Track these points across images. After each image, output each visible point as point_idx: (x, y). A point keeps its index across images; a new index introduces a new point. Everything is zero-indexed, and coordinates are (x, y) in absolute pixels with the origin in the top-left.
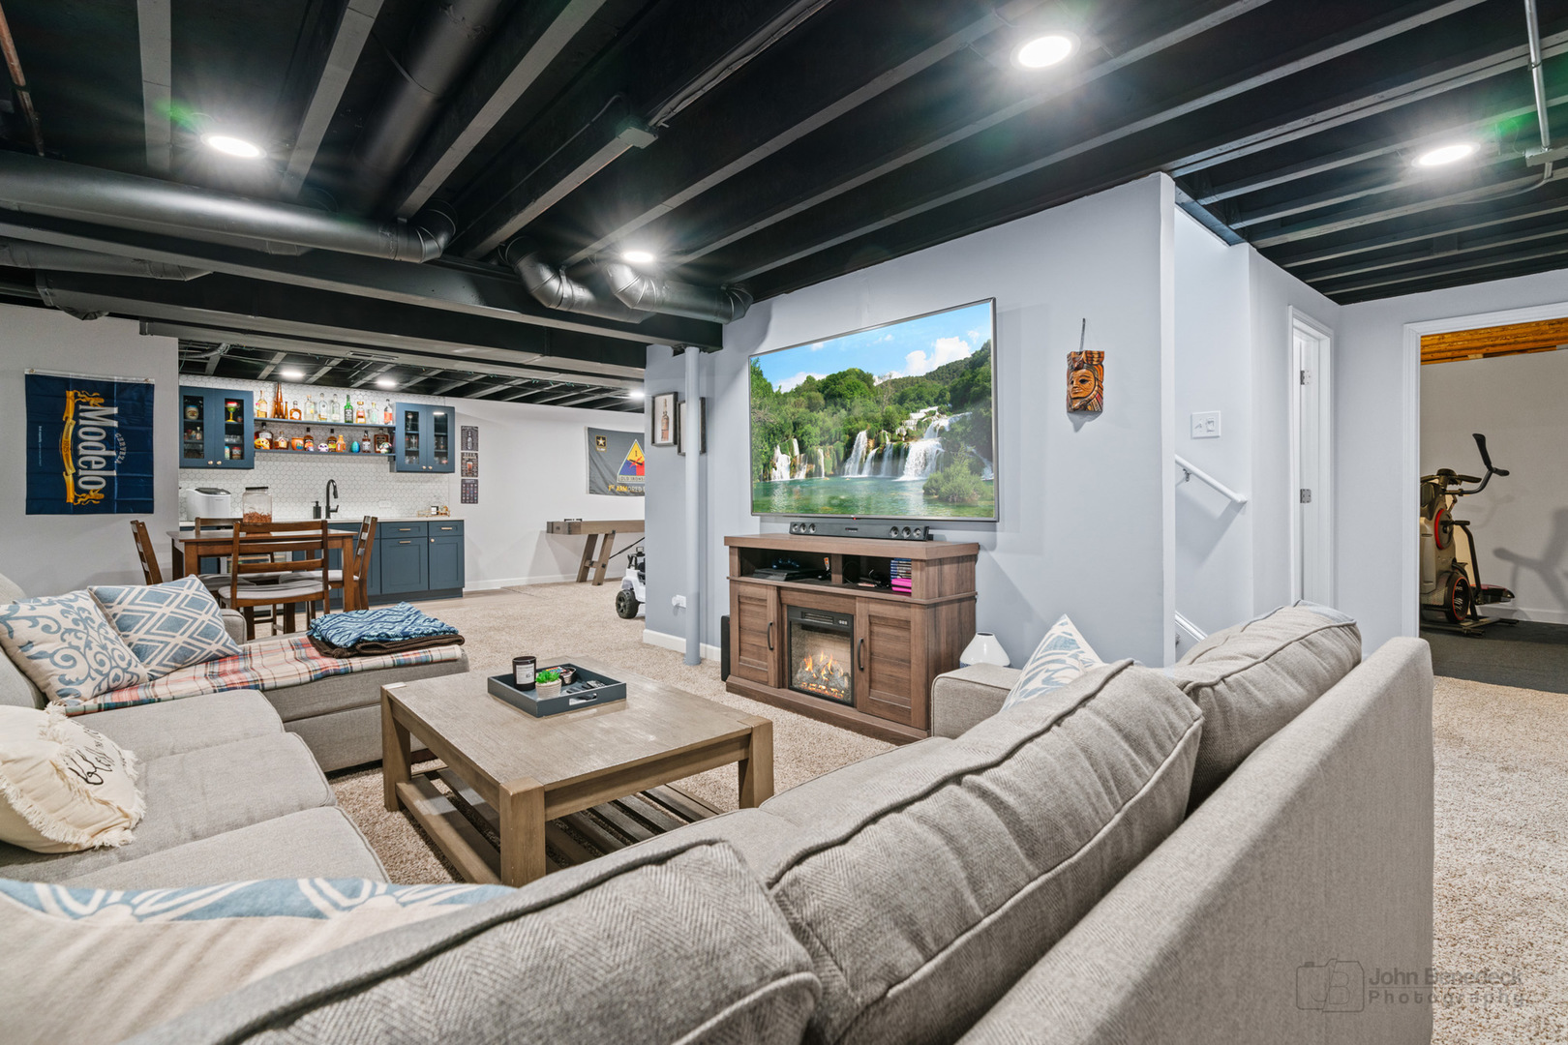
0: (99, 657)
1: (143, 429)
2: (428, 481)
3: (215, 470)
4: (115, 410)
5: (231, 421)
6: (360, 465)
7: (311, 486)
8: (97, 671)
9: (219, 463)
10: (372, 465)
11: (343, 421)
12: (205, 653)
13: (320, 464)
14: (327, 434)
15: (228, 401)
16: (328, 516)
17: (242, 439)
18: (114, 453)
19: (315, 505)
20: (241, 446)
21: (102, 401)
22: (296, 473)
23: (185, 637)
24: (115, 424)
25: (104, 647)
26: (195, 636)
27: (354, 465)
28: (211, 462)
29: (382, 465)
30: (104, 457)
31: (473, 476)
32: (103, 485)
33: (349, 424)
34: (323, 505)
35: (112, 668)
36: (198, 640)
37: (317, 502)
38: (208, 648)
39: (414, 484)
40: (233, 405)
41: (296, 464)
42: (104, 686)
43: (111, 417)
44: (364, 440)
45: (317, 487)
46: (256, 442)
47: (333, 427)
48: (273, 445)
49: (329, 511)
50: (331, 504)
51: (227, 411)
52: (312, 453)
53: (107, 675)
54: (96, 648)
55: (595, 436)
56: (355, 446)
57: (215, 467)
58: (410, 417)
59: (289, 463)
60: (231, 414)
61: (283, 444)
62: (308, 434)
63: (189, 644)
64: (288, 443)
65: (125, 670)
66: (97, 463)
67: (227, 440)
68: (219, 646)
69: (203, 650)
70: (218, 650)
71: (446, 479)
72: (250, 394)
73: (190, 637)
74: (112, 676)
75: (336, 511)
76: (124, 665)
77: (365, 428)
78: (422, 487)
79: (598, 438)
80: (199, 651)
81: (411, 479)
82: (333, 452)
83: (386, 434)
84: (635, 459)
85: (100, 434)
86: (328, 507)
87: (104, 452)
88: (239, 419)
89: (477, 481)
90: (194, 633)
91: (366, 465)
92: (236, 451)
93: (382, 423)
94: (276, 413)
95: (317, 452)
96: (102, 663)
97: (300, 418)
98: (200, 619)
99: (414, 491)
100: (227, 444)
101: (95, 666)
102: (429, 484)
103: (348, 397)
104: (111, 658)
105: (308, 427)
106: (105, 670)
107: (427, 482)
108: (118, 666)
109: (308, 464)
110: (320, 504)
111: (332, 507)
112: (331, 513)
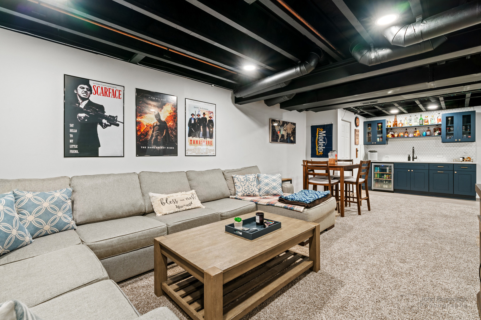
0: (245, 188)
1: (330, 136)
3: (374, 145)
4: (325, 132)
5: (380, 130)
6: (428, 141)
8: (244, 191)
10: (434, 141)
11: (419, 125)
12: (273, 193)
13: (412, 141)
14: (413, 130)
15: (378, 124)
16: (413, 160)
17: (383, 135)
18: (325, 143)
19: (408, 156)
20: (382, 137)
21: (323, 130)
22: (403, 145)
23: (268, 188)
24: (325, 135)
25: (248, 186)
26: (271, 188)
27: (426, 141)
28: (373, 143)
29: (439, 140)
30: (323, 144)
32: (322, 151)
33: (421, 126)
35: (248, 191)
36: (271, 189)
37: (409, 155)
38: (274, 192)
40: (380, 125)
42: (245, 194)
43: (324, 134)
44: (427, 131)
46: (387, 136)
47: (416, 128)
48: (393, 136)
49: (413, 159)
51: (378, 127)
52: (406, 138)
53: (246, 192)
54: (246, 186)
56: (424, 133)
57: (374, 144)
58: (450, 119)
60: (380, 127)
61: (396, 136)
62: (406, 131)
63: (269, 190)
64: (398, 135)
65: (251, 192)
66: (322, 145)
67: (378, 136)
68: (276, 192)
69: (272, 192)
70: (276, 193)
72: (385, 120)
73: (269, 188)
74: (248, 193)
75: (416, 158)
76: (252, 191)
77: (428, 126)
80: (271, 192)
82: (414, 137)
83: (438, 128)
85: (322, 138)
86: (413, 157)
87: (323, 142)
88: (382, 128)
90: (270, 187)
91: (431, 141)
92: (381, 139)
93: (436, 123)
95: (408, 137)
96: (246, 190)
97: (402, 126)
98: (273, 184)
101: (244, 190)
103: (421, 115)
104: (249, 189)
105: (406, 128)
106: (246, 191)
108: (250, 191)
110: (410, 156)
111: (415, 157)
112: (414, 159)
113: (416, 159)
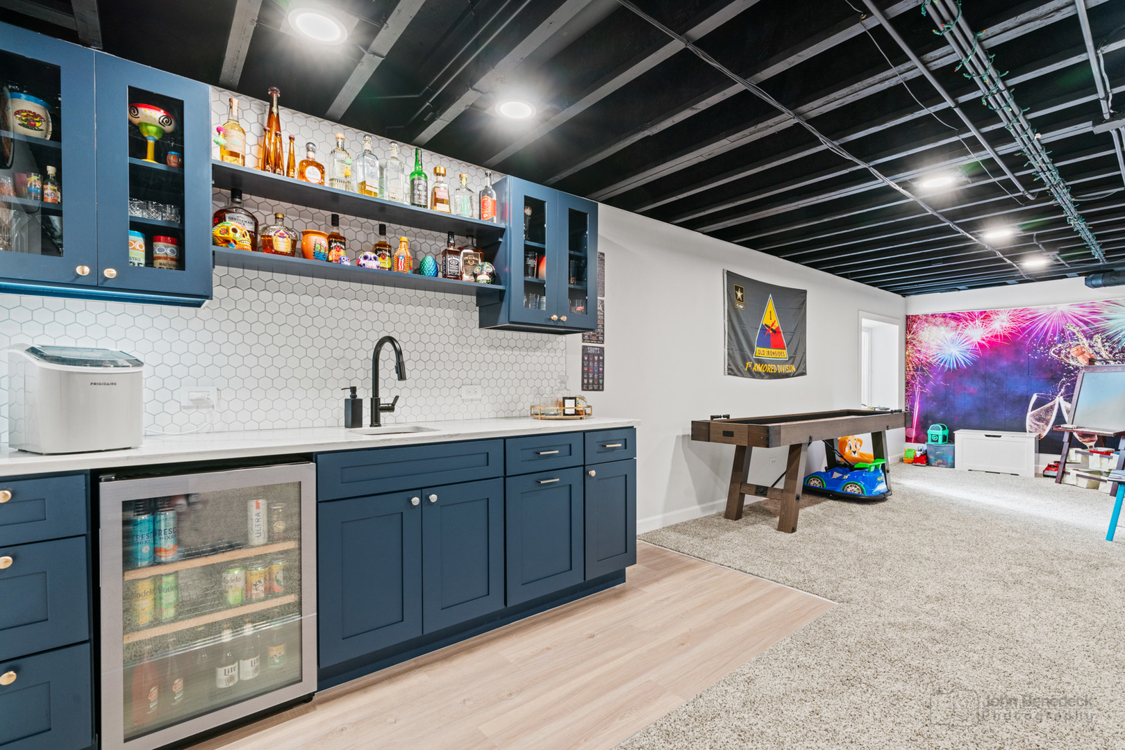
2: (537, 348)
5: (150, 160)
7: (338, 353)
9: (110, 273)
16: (376, 420)
17: (181, 213)
19: (348, 394)
20: (176, 235)
22: (306, 321)
31: (598, 341)
34: (365, 396)
37: (353, 390)
39: (516, 353)
41: (306, 300)
45: (350, 354)
46: (217, 231)
48: (260, 242)
49: (377, 412)
50: (380, 395)
51: (138, 132)
55: (735, 282)
56: (430, 266)
59: (293, 298)
60: (151, 143)
61: (282, 245)
62: (335, 227)
64: (294, 245)
67: (138, 213)
71: (562, 346)
75: (390, 408)
78: (528, 359)
79: (737, 288)
81: (512, 343)
82: (387, 276)
84: (770, 324)
86: (375, 400)
88: (172, 158)
89: (602, 349)
92: (164, 249)
93: (475, 218)
94: (266, 161)
95: (355, 273)
97: (322, 183)
99: (516, 367)
100: (136, 225)
102: (538, 353)
107: (535, 350)
109: (332, 302)
110: (359, 395)
111: (385, 399)
112: (382, 414)
113: (387, 413)
